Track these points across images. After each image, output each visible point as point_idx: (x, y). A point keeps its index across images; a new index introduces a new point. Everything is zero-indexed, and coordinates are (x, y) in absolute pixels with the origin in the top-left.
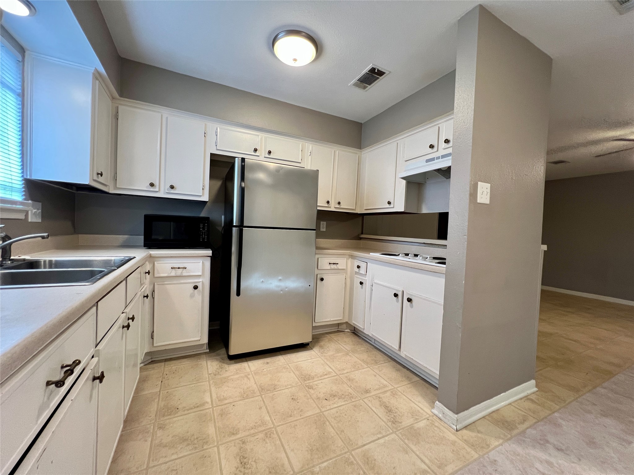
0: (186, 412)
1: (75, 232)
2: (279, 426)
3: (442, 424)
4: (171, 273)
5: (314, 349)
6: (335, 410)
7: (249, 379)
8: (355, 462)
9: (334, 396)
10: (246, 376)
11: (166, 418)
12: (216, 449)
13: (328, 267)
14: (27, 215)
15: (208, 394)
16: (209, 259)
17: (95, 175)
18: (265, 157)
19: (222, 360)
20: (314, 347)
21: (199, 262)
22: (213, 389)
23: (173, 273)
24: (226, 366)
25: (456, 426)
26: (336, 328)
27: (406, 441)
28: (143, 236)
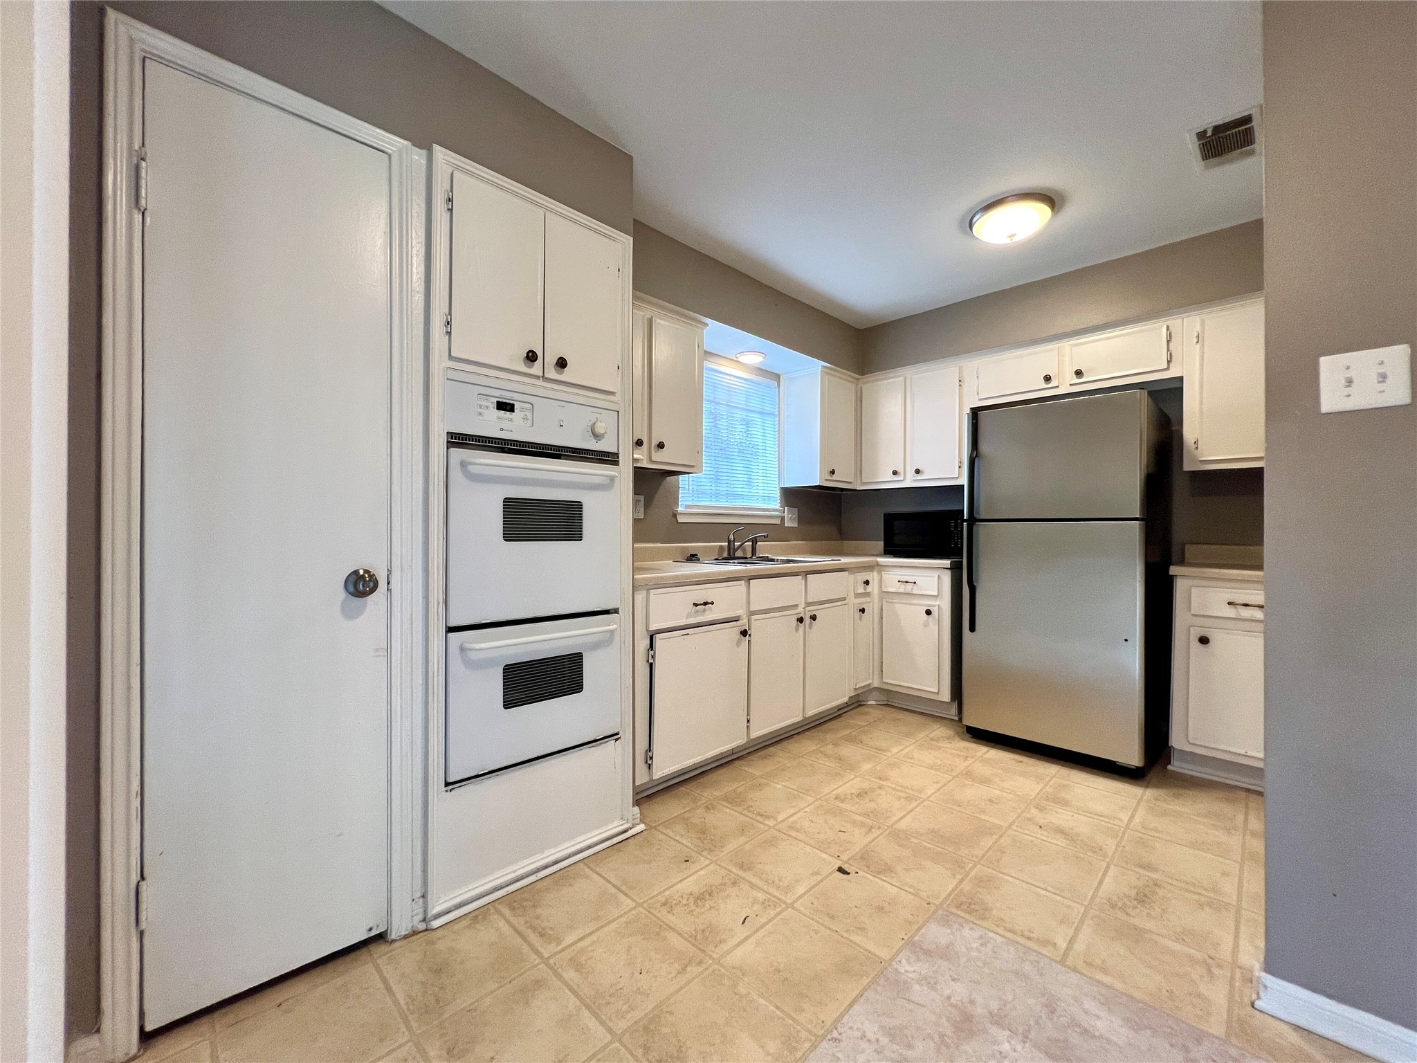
0: (865, 747)
1: (841, 537)
2: (930, 801)
4: (898, 588)
6: (1031, 839)
8: (967, 869)
11: (846, 742)
12: (853, 777)
14: (783, 521)
15: (900, 748)
16: (948, 573)
17: (827, 474)
18: (1066, 385)
19: (961, 734)
21: (936, 577)
23: (902, 588)
24: (957, 739)
27: (1090, 922)
28: (883, 542)
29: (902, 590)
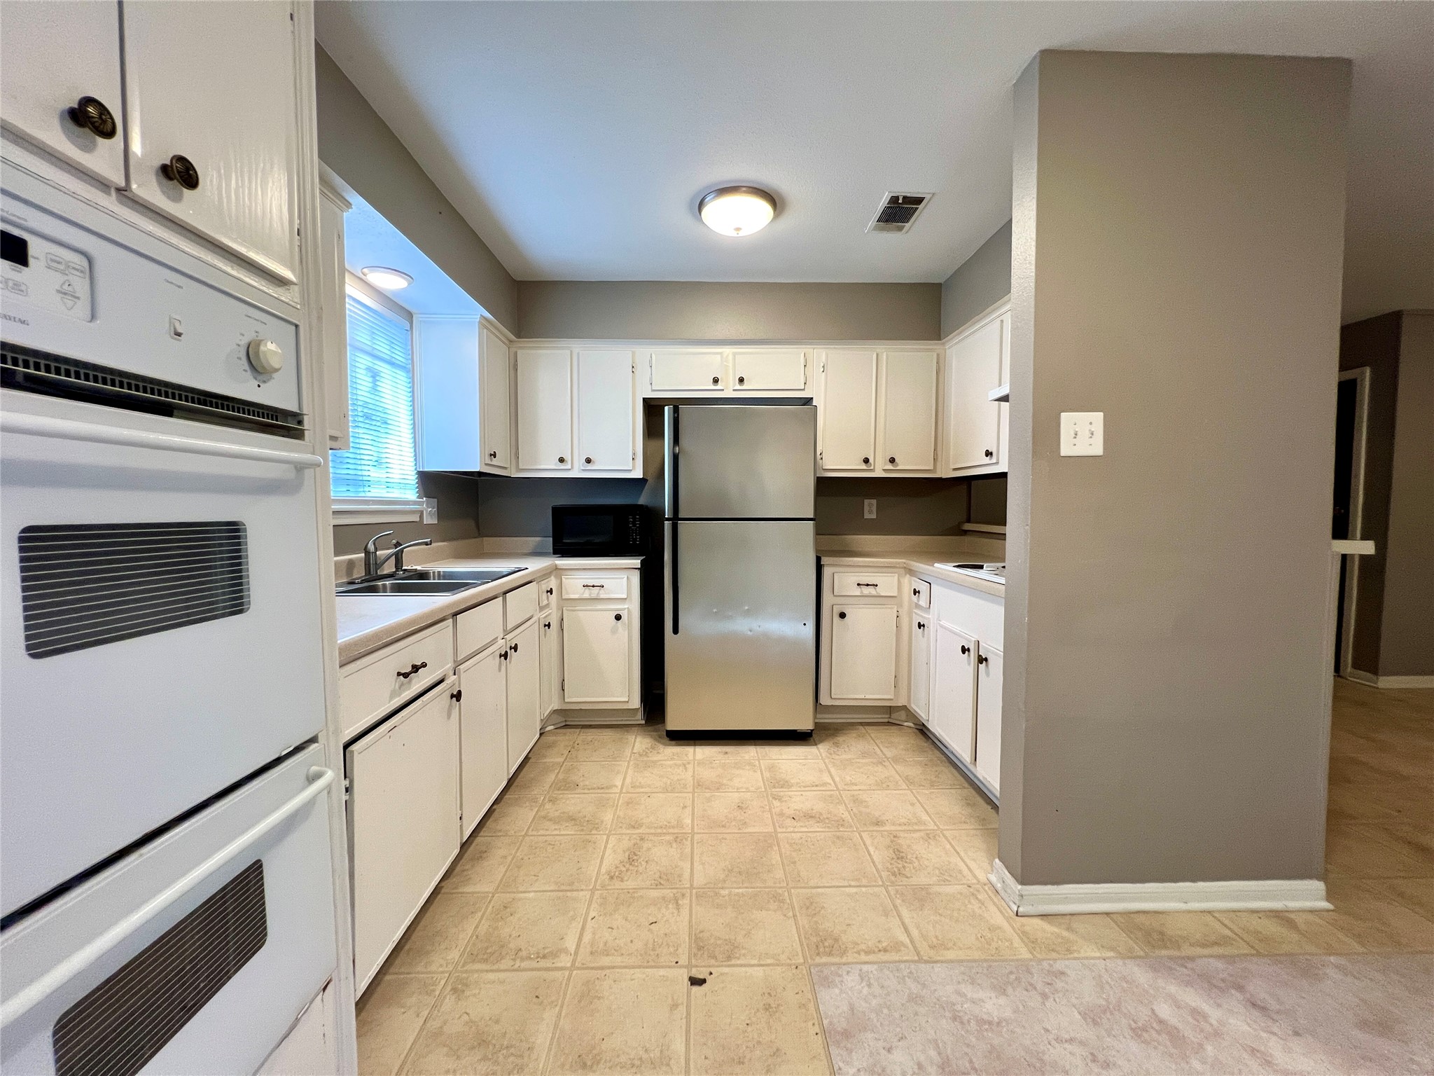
0: (586, 791)
1: (479, 534)
2: (698, 833)
3: (995, 900)
4: (583, 594)
5: (820, 746)
6: (799, 835)
7: (686, 769)
8: (788, 901)
9: (811, 817)
10: (684, 765)
11: (560, 792)
12: (605, 837)
13: (857, 591)
14: (421, 517)
15: (620, 777)
16: (637, 573)
17: (487, 457)
18: (734, 390)
19: (659, 739)
20: (821, 741)
21: (623, 578)
22: (630, 772)
23: (587, 594)
24: (661, 747)
25: (1019, 907)
26: (883, 716)
27: (898, 902)
28: (551, 539)
29: (586, 595)
